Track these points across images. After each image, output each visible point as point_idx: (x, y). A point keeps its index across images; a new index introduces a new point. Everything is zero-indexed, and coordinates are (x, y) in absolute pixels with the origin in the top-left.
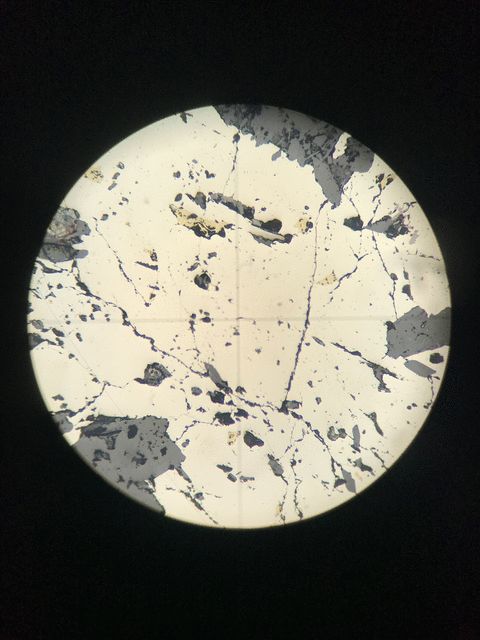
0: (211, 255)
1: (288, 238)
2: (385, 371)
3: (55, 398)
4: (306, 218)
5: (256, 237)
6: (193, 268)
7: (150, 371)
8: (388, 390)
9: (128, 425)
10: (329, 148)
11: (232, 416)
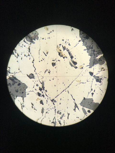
0: (59, 60)
1: (76, 68)
2: (77, 107)
3: (9, 67)
4: (82, 66)
5: (70, 63)
6: (53, 60)
7: (31, 75)
8: (75, 111)
9: (19, 82)
10: (97, 55)
11: (41, 95)
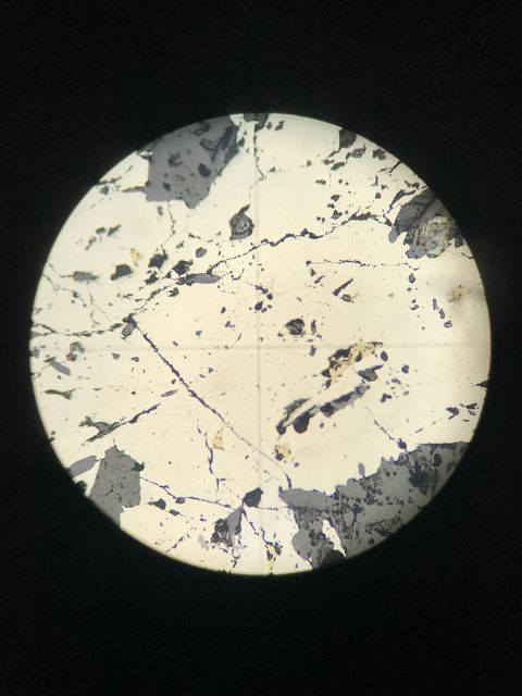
0: (313, 350)
1: (281, 429)
2: (101, 434)
3: (281, 123)
5: (302, 402)
8: (82, 425)
9: (213, 171)
10: (337, 521)
11: (155, 269)
